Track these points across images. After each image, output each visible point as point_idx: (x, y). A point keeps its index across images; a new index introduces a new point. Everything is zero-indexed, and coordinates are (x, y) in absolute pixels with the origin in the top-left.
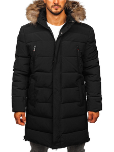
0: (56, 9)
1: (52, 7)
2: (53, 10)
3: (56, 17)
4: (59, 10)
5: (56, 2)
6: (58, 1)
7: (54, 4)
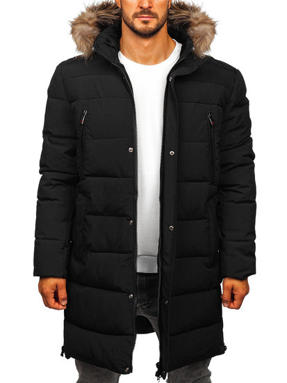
0: (145, 22)
2: (138, 25)
3: (146, 43)
4: (153, 24)
5: (146, 5)
6: (150, 2)
7: (139, 10)
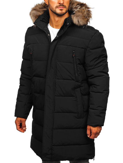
1: (57, 7)
